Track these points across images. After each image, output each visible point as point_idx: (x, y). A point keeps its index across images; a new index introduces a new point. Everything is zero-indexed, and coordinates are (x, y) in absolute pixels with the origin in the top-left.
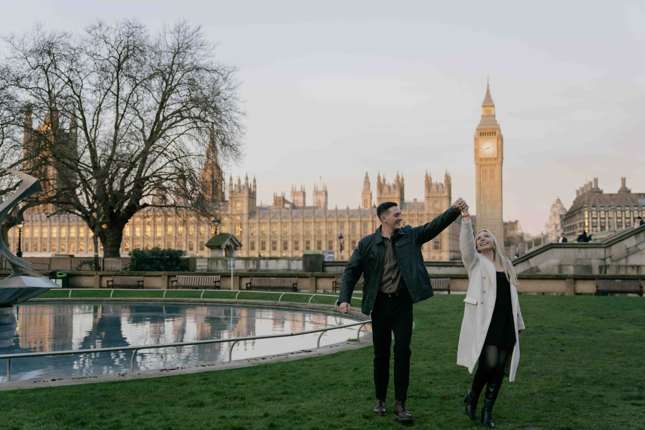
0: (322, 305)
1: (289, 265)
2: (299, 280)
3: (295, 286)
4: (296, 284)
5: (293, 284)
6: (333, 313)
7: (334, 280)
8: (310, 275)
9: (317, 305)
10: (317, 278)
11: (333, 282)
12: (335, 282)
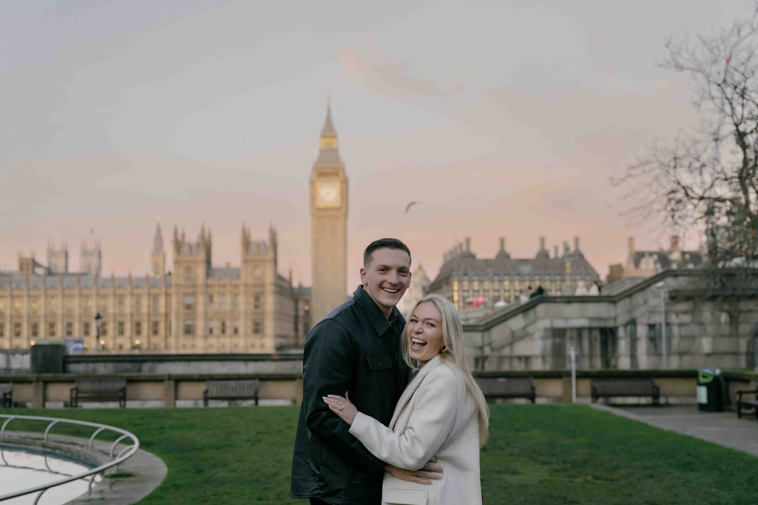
0: (24, 434)
1: (8, 361)
2: (16, 386)
3: (8, 396)
4: (11, 393)
5: (5, 395)
6: (40, 448)
7: (73, 386)
8: (35, 379)
9: (16, 435)
10: (46, 383)
11: (72, 390)
12: (76, 389)
